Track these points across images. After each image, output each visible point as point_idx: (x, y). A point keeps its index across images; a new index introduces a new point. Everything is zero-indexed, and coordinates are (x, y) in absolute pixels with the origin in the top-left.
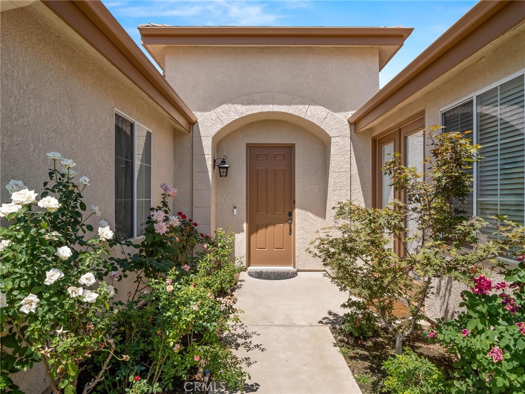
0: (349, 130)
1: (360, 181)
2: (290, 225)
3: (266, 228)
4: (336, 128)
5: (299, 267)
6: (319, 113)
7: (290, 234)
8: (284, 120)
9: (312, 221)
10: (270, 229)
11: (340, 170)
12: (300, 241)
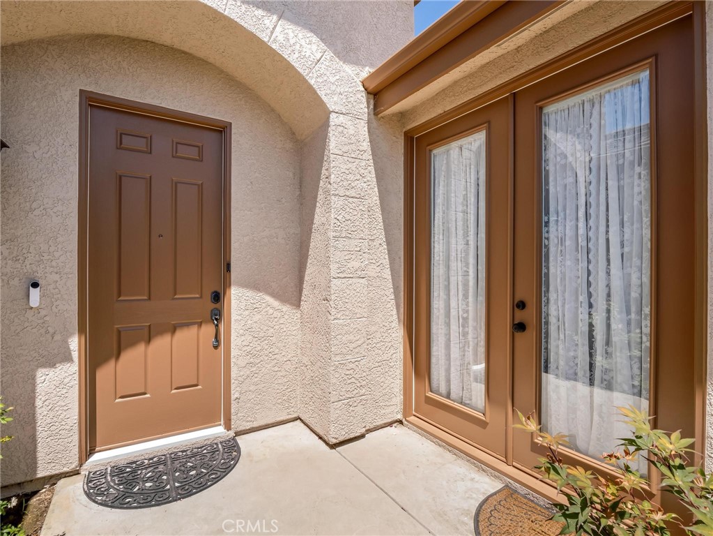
0: (365, 104)
1: (384, 222)
2: (217, 325)
3: (149, 341)
4: (340, 94)
5: (238, 424)
6: (303, 42)
7: (216, 347)
8: (201, 54)
9: (271, 311)
10: (161, 343)
11: (348, 193)
12: (242, 362)
